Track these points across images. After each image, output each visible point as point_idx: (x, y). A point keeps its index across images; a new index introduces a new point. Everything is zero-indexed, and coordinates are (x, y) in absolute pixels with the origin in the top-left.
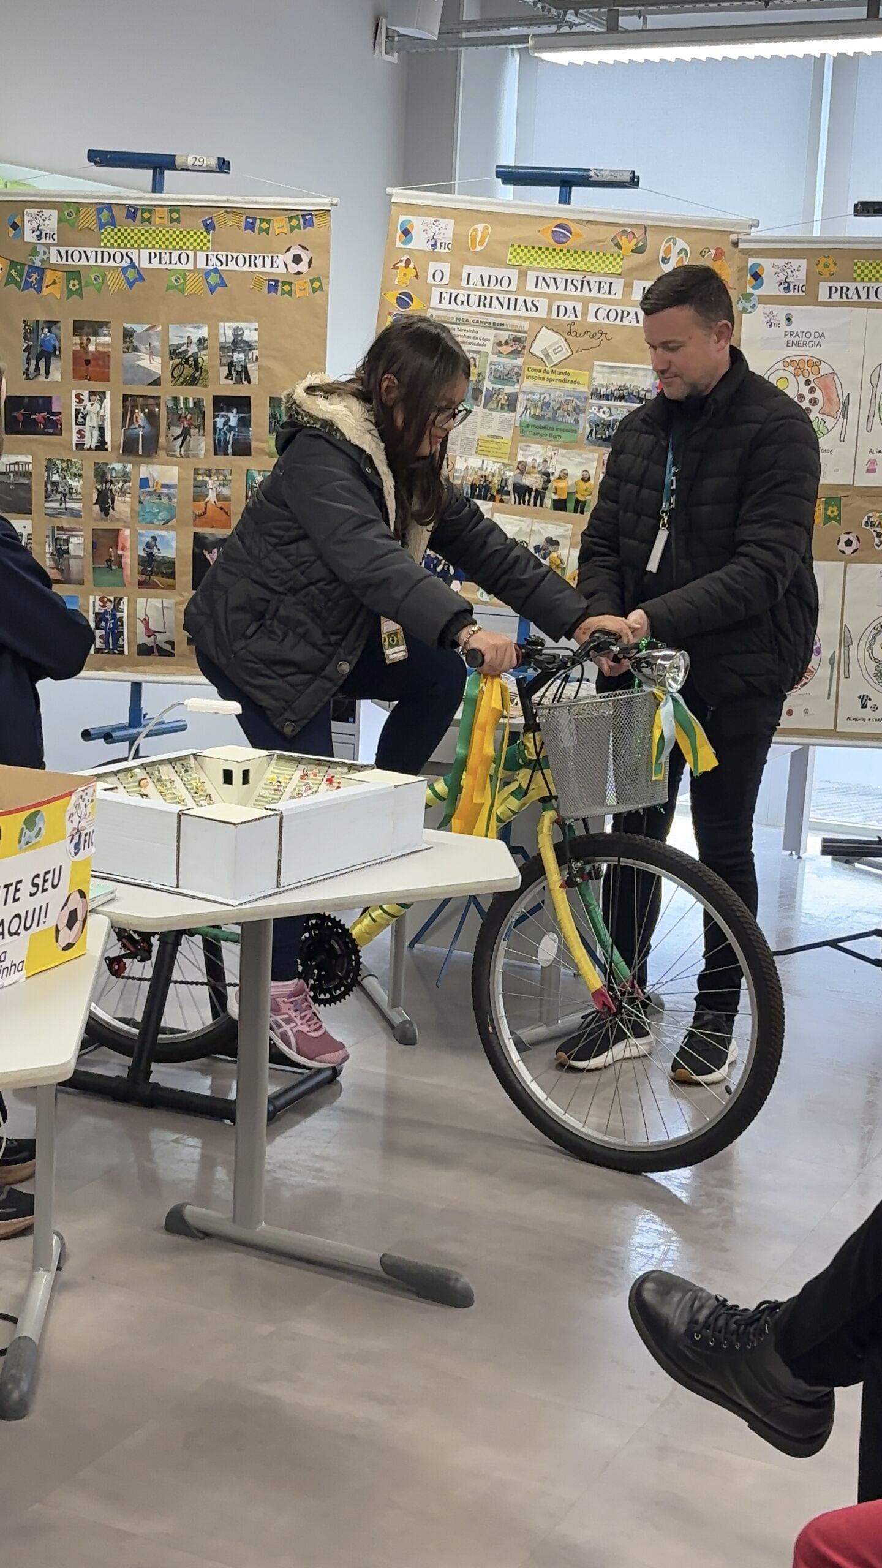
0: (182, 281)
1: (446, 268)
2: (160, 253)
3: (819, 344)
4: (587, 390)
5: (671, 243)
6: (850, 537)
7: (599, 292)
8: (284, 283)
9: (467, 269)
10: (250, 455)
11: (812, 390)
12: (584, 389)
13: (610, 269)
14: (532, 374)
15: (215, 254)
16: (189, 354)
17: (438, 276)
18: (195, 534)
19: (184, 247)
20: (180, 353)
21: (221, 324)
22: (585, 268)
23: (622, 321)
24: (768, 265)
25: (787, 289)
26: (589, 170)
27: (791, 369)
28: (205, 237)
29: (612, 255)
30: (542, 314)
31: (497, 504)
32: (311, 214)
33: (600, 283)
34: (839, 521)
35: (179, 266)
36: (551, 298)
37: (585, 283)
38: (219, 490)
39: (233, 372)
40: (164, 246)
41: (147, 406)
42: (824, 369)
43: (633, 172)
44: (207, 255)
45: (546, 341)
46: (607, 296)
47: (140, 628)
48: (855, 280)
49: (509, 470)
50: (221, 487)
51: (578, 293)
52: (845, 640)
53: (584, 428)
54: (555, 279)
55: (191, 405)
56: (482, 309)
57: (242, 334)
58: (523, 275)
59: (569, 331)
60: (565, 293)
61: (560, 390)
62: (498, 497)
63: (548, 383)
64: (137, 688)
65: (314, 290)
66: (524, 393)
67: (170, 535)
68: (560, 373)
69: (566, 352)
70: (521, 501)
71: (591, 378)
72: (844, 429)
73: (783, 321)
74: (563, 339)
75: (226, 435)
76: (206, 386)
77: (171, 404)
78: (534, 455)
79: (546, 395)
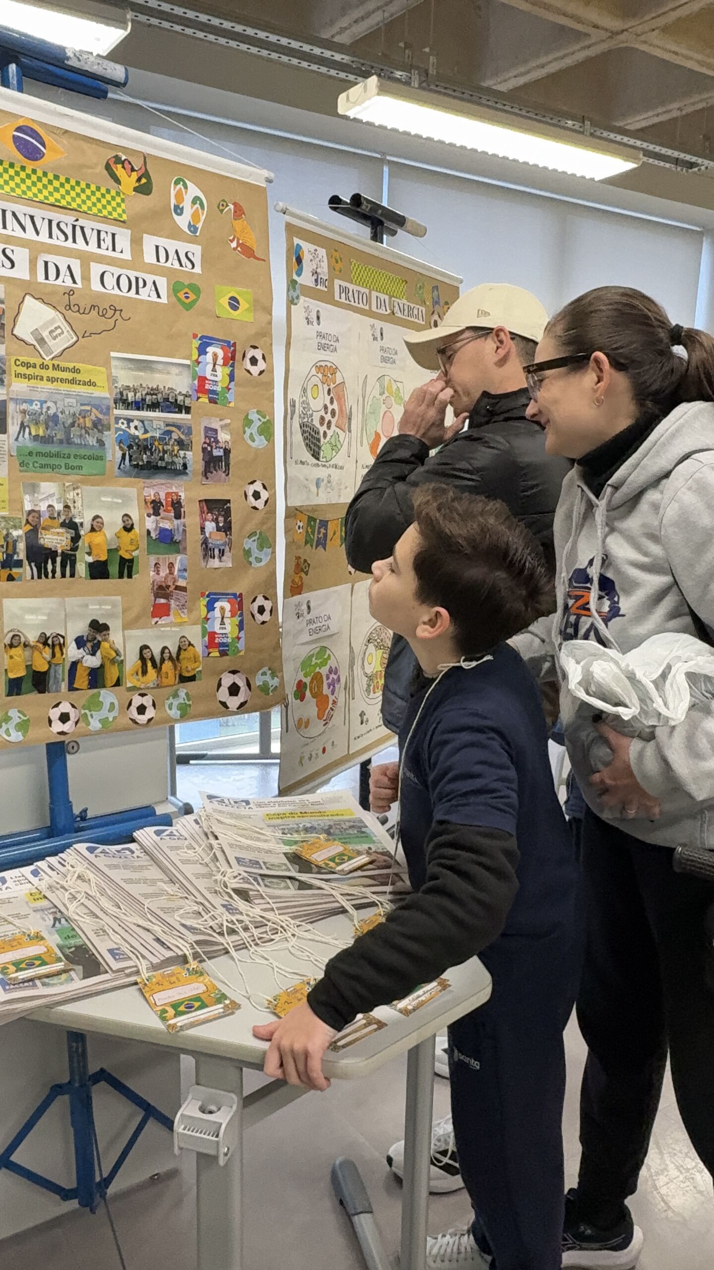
3: (337, 349)
4: (108, 395)
5: (180, 186)
7: (99, 246)
11: (332, 401)
12: (103, 393)
13: (109, 213)
14: (23, 370)
22: (74, 205)
23: (137, 293)
26: (64, 48)
27: (320, 375)
29: (108, 191)
33: (99, 232)
36: (35, 249)
42: (338, 377)
45: (36, 318)
46: (110, 253)
49: (15, 527)
51: (70, 244)
52: (352, 661)
53: (114, 455)
54: (32, 218)
59: (68, 304)
60: (52, 242)
61: (68, 396)
62: (5, 574)
63: (49, 385)
66: (16, 400)
68: (65, 370)
69: (67, 338)
70: (42, 572)
71: (110, 378)
72: (349, 445)
73: (315, 319)
74: (60, 315)
78: (47, 498)
79: (49, 404)
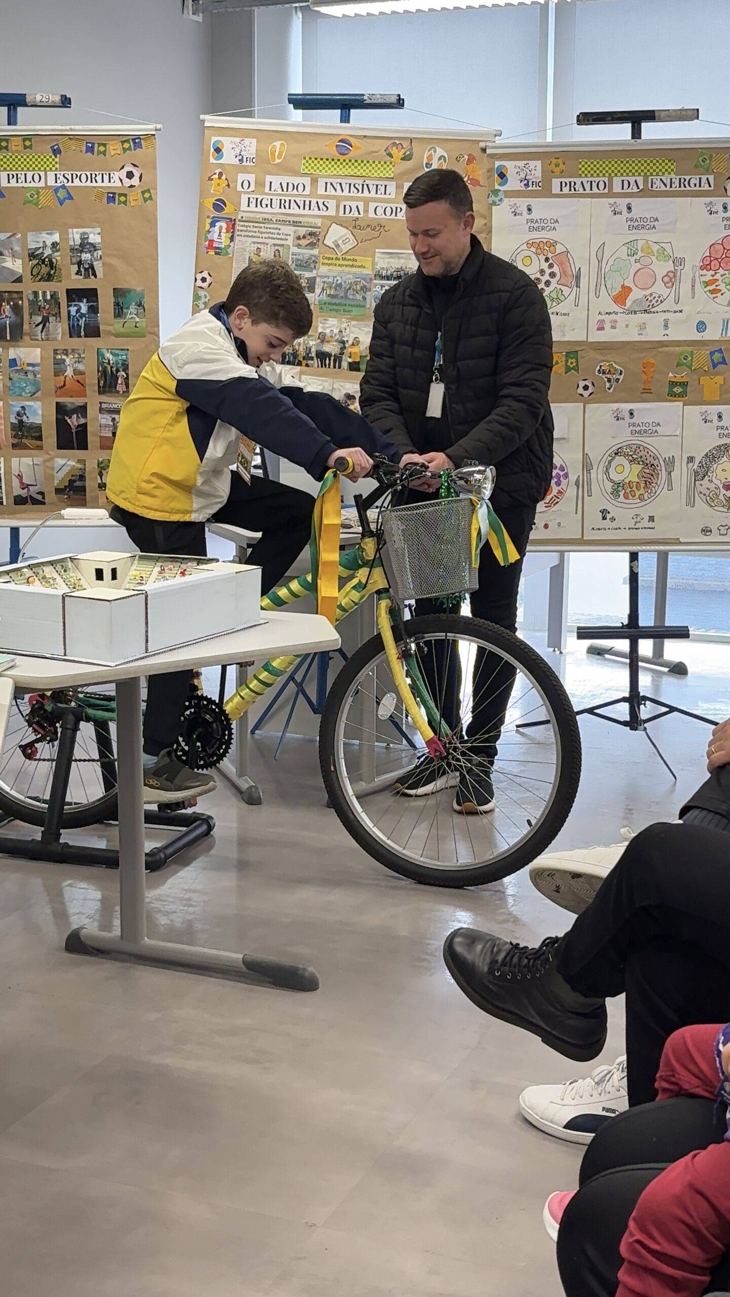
0: (36, 196)
1: (252, 178)
2: (17, 175)
3: (554, 228)
4: (371, 273)
5: (432, 151)
6: (587, 383)
7: (377, 193)
8: (120, 195)
9: (268, 178)
10: (99, 336)
11: (551, 266)
12: (368, 272)
13: (384, 175)
14: (326, 261)
15: (62, 173)
16: (45, 256)
17: (246, 185)
18: (57, 403)
19: (37, 169)
20: (38, 255)
21: (70, 230)
22: (364, 174)
23: (396, 215)
24: (511, 167)
25: (527, 185)
26: (363, 95)
27: (533, 249)
28: (53, 160)
29: (385, 163)
30: (332, 212)
31: (304, 368)
32: (139, 138)
33: (377, 186)
34: (577, 370)
35: (33, 185)
36: (339, 199)
37: (365, 186)
38: (75, 366)
39: (81, 269)
40: (20, 169)
41: (12, 300)
42: (559, 249)
43: (399, 95)
44: (56, 175)
45: (336, 234)
46: (383, 196)
47: (16, 482)
48: (580, 176)
49: (312, 340)
50: (77, 364)
51: (360, 194)
52: (587, 466)
53: (370, 305)
54: (340, 184)
55: (49, 297)
56: (283, 210)
57: (88, 238)
58: (314, 181)
59: (355, 225)
60: (349, 194)
61: (349, 273)
62: (304, 363)
63: (340, 269)
64: (15, 532)
65: (145, 200)
66: (321, 277)
67: (37, 405)
68: (349, 260)
69: (352, 243)
70: (323, 365)
71: (374, 264)
72: (578, 297)
73: (525, 211)
74: (350, 232)
75: (78, 320)
76: (60, 281)
77: (31, 297)
78: (331, 327)
79: (338, 278)
